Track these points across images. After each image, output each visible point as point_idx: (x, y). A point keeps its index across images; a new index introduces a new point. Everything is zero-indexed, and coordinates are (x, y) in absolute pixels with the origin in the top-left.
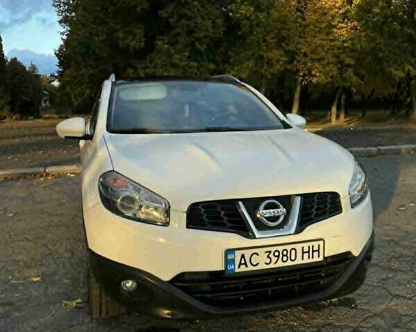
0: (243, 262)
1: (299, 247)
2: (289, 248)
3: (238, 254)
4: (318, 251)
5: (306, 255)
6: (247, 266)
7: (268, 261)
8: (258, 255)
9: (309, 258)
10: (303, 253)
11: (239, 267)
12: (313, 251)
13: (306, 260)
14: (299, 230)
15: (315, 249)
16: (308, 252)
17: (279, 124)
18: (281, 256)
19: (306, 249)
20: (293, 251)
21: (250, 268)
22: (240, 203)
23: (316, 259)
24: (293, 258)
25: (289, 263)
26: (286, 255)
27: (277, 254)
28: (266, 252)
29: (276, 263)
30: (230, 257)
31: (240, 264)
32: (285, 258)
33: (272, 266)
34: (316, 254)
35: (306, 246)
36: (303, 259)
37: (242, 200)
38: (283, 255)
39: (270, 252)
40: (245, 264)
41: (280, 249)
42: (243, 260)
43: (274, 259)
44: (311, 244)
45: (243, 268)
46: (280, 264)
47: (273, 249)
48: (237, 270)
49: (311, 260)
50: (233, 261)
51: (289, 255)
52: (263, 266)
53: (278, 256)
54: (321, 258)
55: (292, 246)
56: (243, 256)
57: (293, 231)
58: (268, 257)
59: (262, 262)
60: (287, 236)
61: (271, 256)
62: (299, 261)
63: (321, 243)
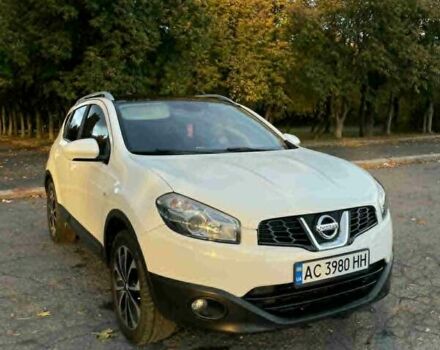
0: (308, 274)
1: (350, 257)
2: (343, 258)
3: (305, 266)
4: (365, 260)
5: (356, 265)
6: (312, 278)
7: (328, 272)
8: (320, 266)
9: (358, 267)
10: (354, 262)
11: (305, 279)
12: (361, 260)
13: (357, 269)
14: (349, 243)
16: (358, 261)
18: (338, 266)
19: (356, 259)
20: (347, 262)
21: (315, 279)
22: (302, 219)
23: (365, 267)
24: (347, 267)
25: (344, 272)
26: (342, 265)
27: (334, 265)
28: (327, 264)
29: (334, 273)
30: (298, 269)
31: (307, 276)
32: (341, 268)
33: (331, 276)
34: (363, 263)
35: (356, 255)
36: (354, 268)
37: (303, 216)
38: (340, 266)
39: (329, 263)
40: (310, 275)
41: (337, 260)
42: (308, 272)
43: (333, 269)
44: (360, 254)
45: (309, 280)
46: (338, 274)
47: (331, 260)
48: (304, 282)
49: (360, 269)
50: (301, 273)
52: (324, 277)
53: (336, 267)
55: (346, 257)
56: (309, 268)
57: (346, 242)
58: (328, 268)
59: (323, 273)
61: (331, 266)
62: (351, 270)
63: (367, 252)
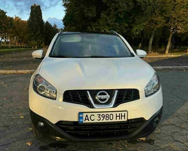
0: (87, 118)
1: (114, 114)
2: (109, 114)
3: (85, 115)
4: (124, 116)
5: (118, 118)
6: (89, 120)
7: (99, 119)
8: (94, 116)
9: (119, 119)
10: (117, 116)
11: (85, 120)
12: (122, 116)
13: (118, 120)
14: (115, 106)
15: (122, 115)
16: (119, 116)
17: (130, 54)
18: (105, 117)
19: (118, 115)
20: (111, 115)
21: (90, 121)
22: (88, 92)
23: (123, 120)
24: (111, 118)
25: (109, 121)
26: (108, 117)
27: (103, 116)
28: (98, 115)
29: (103, 120)
30: (81, 116)
31: (86, 119)
32: (107, 118)
33: (101, 121)
34: (123, 117)
35: (118, 113)
36: (116, 119)
37: (89, 90)
38: (106, 117)
39: (100, 115)
40: (88, 119)
41: (105, 114)
42: (87, 117)
43: (102, 118)
44: (120, 113)
45: (87, 121)
46: (105, 121)
47: (101, 114)
48: (84, 122)
49: (120, 120)
50: (82, 118)
51: (109, 117)
52: (96, 121)
53: (104, 117)
54: (126, 120)
55: (111, 113)
56: (87, 116)
57: (112, 106)
58: (99, 117)
59: (96, 119)
60: (109, 108)
61: (101, 116)
62: (114, 120)
63: (126, 113)
